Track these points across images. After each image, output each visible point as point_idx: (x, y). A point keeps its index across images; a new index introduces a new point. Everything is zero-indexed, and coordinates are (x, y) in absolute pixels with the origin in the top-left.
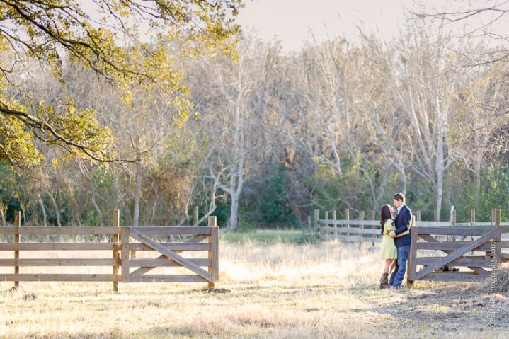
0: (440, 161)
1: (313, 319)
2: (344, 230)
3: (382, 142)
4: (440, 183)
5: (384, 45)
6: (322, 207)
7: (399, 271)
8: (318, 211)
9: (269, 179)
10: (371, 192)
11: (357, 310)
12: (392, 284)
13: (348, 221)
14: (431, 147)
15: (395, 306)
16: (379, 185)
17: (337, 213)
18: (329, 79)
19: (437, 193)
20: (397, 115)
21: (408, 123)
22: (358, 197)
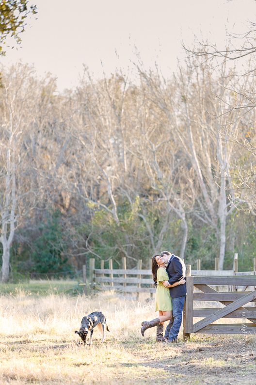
0: (223, 206)
1: (81, 374)
2: (121, 280)
3: (161, 186)
4: (223, 229)
5: (163, 83)
6: (98, 256)
7: (174, 323)
8: (94, 260)
9: (43, 226)
10: (150, 240)
11: (127, 365)
12: (167, 337)
13: (125, 271)
14: (214, 191)
15: (169, 360)
16: (158, 232)
17: (114, 262)
18: (105, 119)
19: (220, 240)
20: (177, 157)
21: (189, 166)
22: (136, 245)
